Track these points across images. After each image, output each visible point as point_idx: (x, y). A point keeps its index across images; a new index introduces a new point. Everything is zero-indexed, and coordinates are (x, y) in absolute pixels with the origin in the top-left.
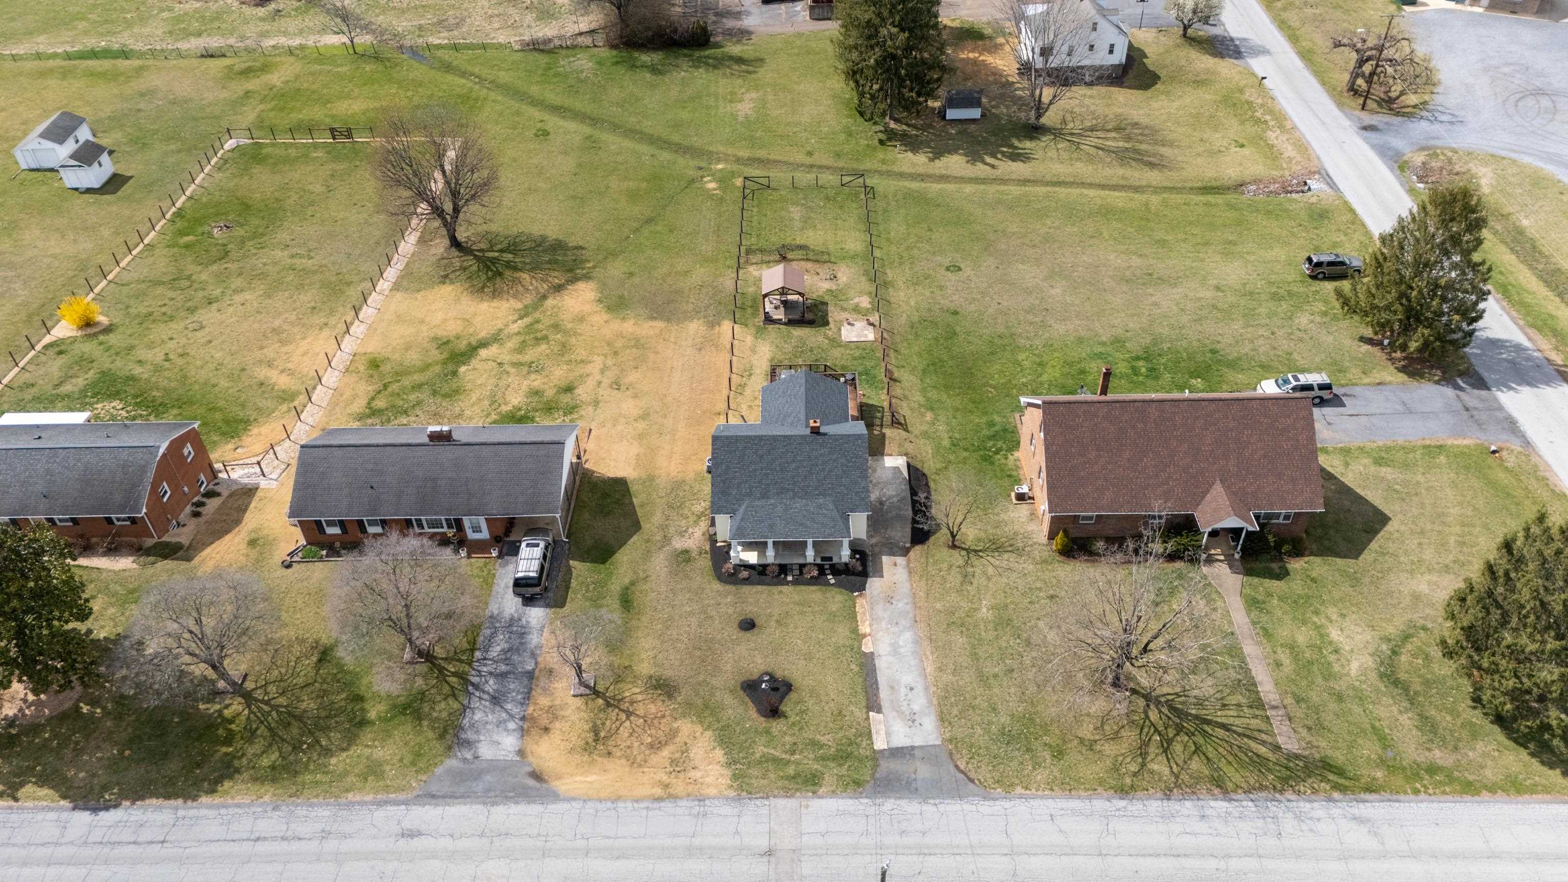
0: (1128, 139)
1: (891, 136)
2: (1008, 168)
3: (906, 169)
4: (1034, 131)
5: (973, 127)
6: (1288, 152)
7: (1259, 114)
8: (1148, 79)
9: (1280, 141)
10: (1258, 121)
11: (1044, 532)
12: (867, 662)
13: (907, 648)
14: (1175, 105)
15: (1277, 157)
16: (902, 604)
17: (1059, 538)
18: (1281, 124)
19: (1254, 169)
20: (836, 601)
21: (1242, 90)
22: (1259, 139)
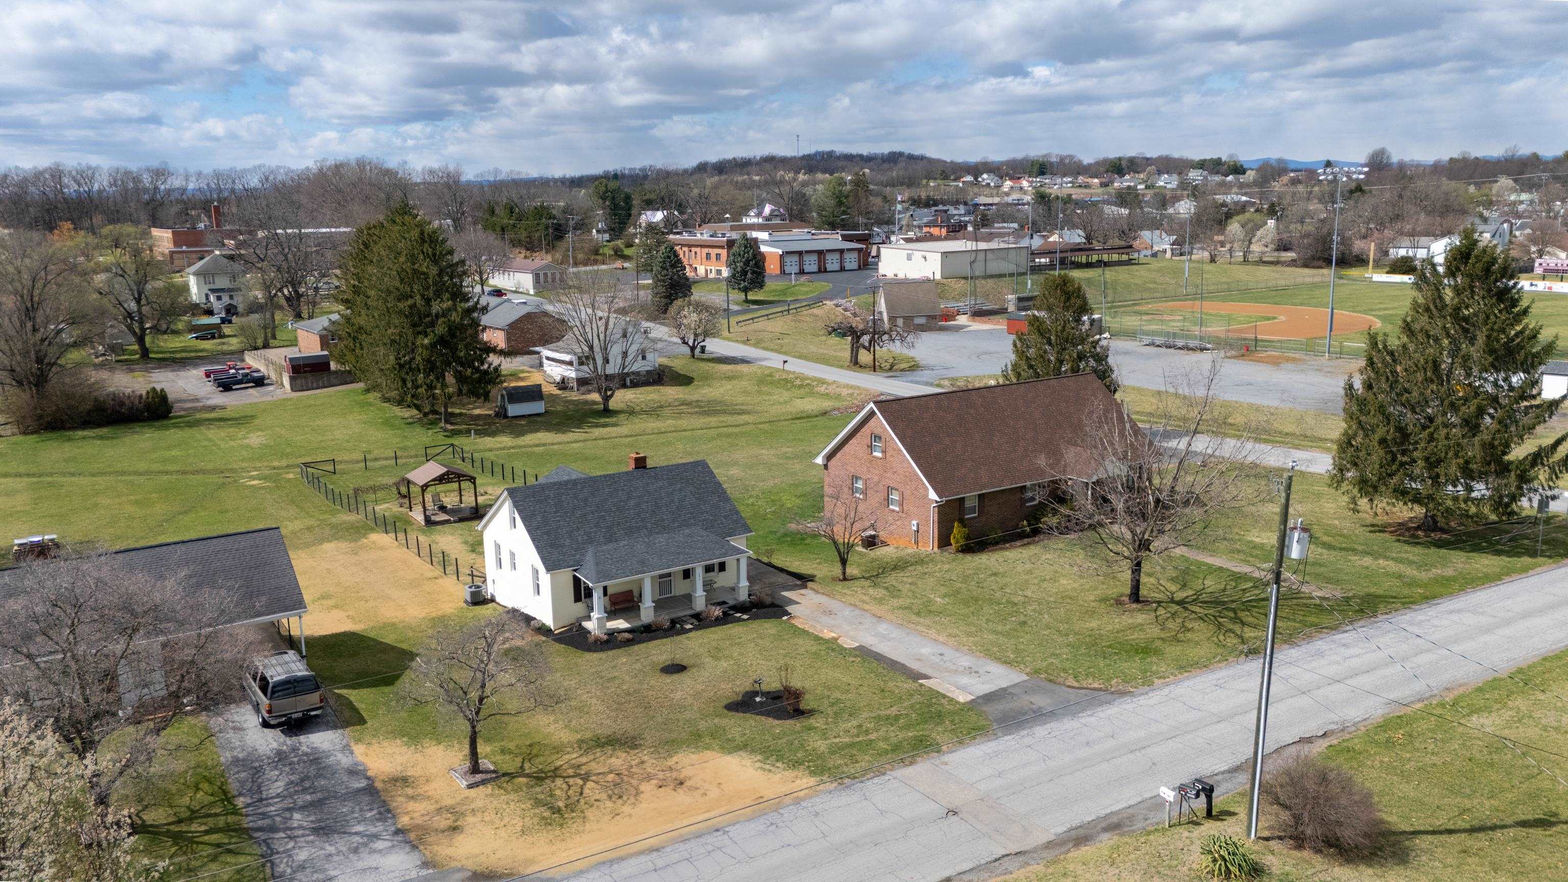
0: (701, 406)
1: (455, 433)
2: (599, 431)
3: (491, 446)
4: (607, 412)
5: (538, 418)
6: (845, 392)
7: (798, 382)
8: (684, 380)
9: (831, 389)
10: (801, 386)
11: (929, 545)
12: (864, 652)
13: (896, 633)
14: (722, 390)
15: (838, 397)
16: (847, 612)
17: (957, 531)
18: (822, 382)
19: (826, 404)
20: (768, 627)
21: (771, 375)
22: (812, 394)
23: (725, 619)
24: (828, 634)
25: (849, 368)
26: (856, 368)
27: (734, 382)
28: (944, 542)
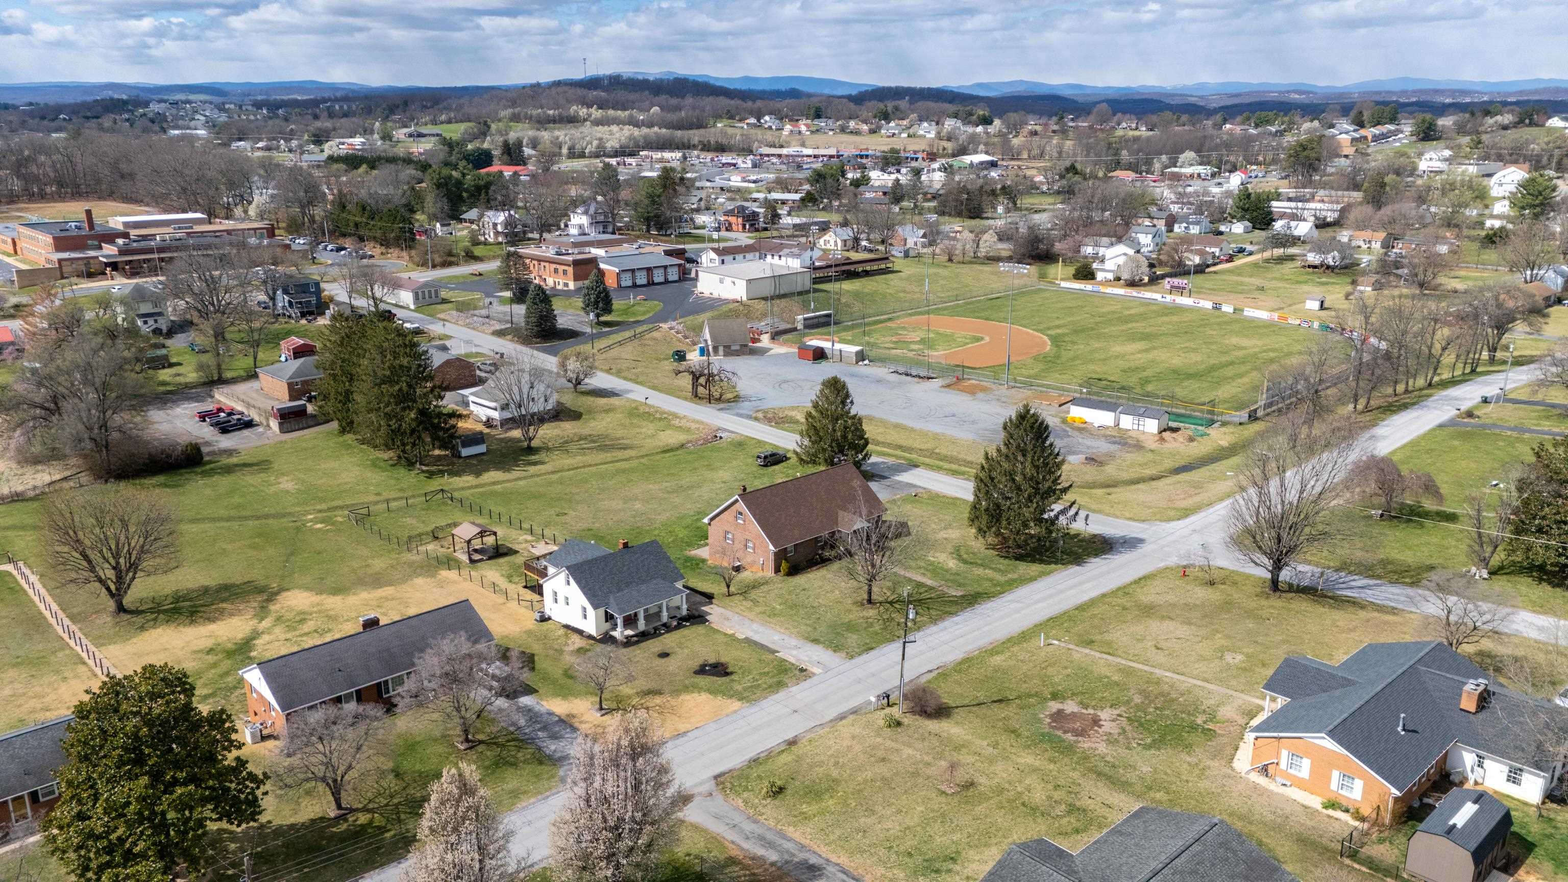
0: (594, 442)
1: (431, 475)
2: (532, 469)
3: (461, 485)
4: (530, 450)
5: (485, 457)
6: (693, 426)
7: (658, 416)
8: (575, 416)
9: (683, 423)
10: (660, 419)
11: (769, 573)
12: (748, 641)
13: (761, 629)
14: (604, 423)
15: (688, 430)
16: (736, 618)
17: (784, 565)
18: (676, 416)
19: (682, 438)
20: (700, 629)
21: (636, 408)
22: (669, 426)
23: (679, 627)
24: (730, 632)
25: (691, 400)
26: (696, 399)
27: (611, 415)
28: (777, 570)
